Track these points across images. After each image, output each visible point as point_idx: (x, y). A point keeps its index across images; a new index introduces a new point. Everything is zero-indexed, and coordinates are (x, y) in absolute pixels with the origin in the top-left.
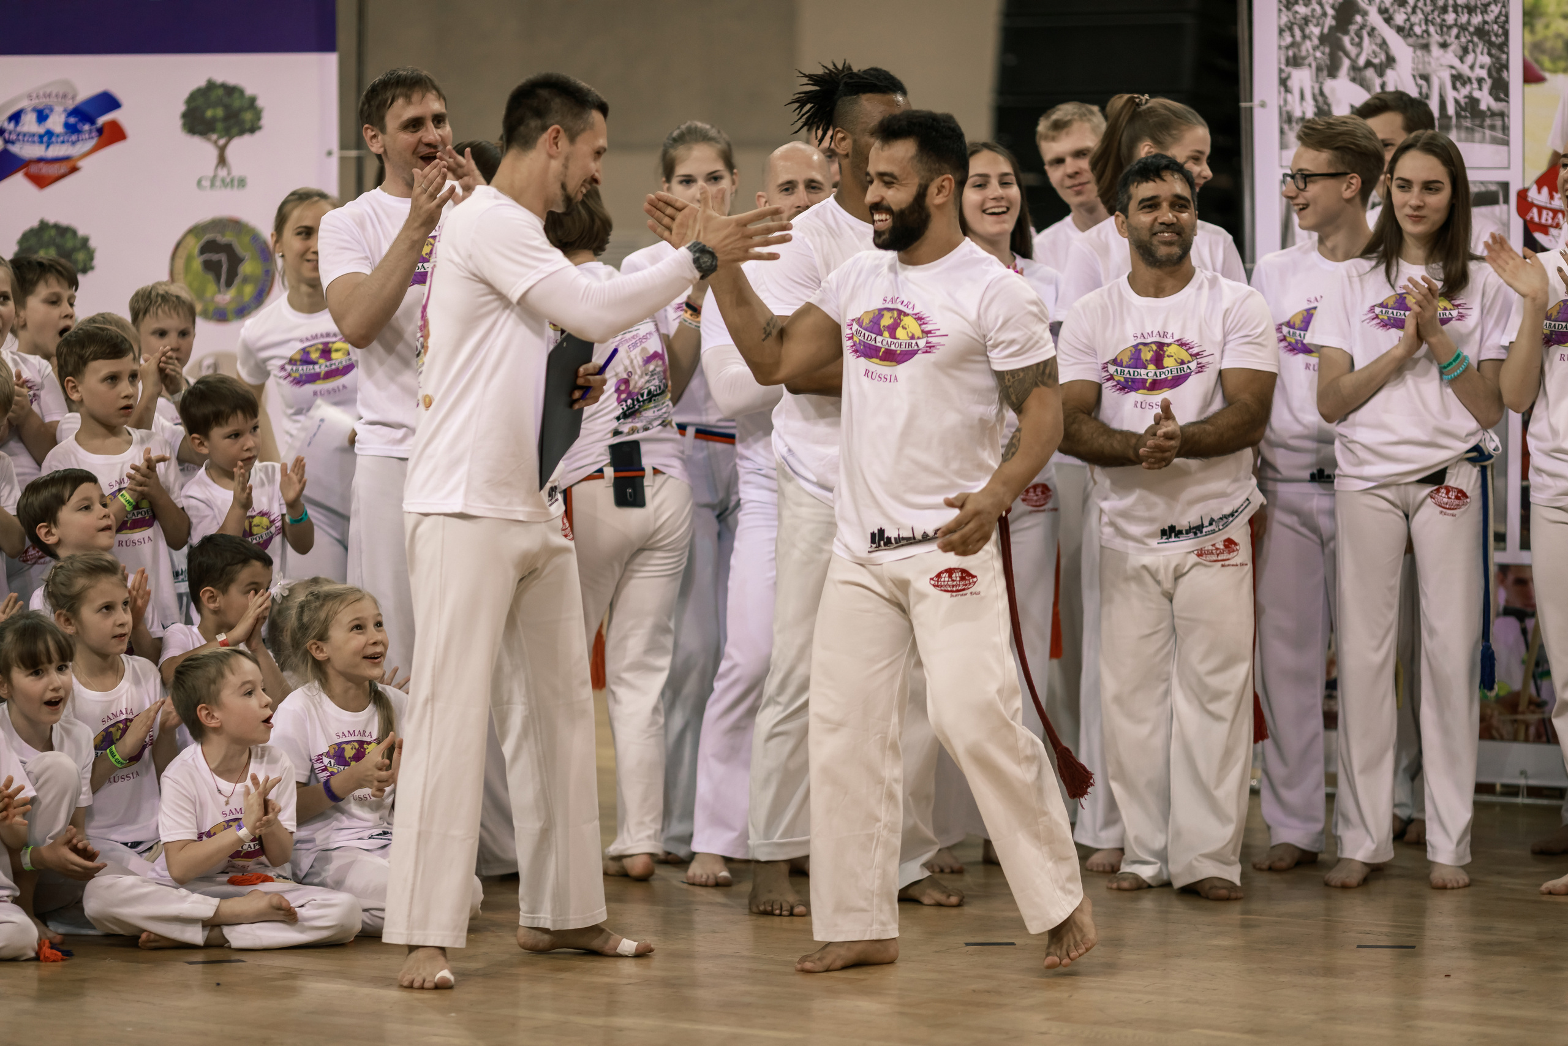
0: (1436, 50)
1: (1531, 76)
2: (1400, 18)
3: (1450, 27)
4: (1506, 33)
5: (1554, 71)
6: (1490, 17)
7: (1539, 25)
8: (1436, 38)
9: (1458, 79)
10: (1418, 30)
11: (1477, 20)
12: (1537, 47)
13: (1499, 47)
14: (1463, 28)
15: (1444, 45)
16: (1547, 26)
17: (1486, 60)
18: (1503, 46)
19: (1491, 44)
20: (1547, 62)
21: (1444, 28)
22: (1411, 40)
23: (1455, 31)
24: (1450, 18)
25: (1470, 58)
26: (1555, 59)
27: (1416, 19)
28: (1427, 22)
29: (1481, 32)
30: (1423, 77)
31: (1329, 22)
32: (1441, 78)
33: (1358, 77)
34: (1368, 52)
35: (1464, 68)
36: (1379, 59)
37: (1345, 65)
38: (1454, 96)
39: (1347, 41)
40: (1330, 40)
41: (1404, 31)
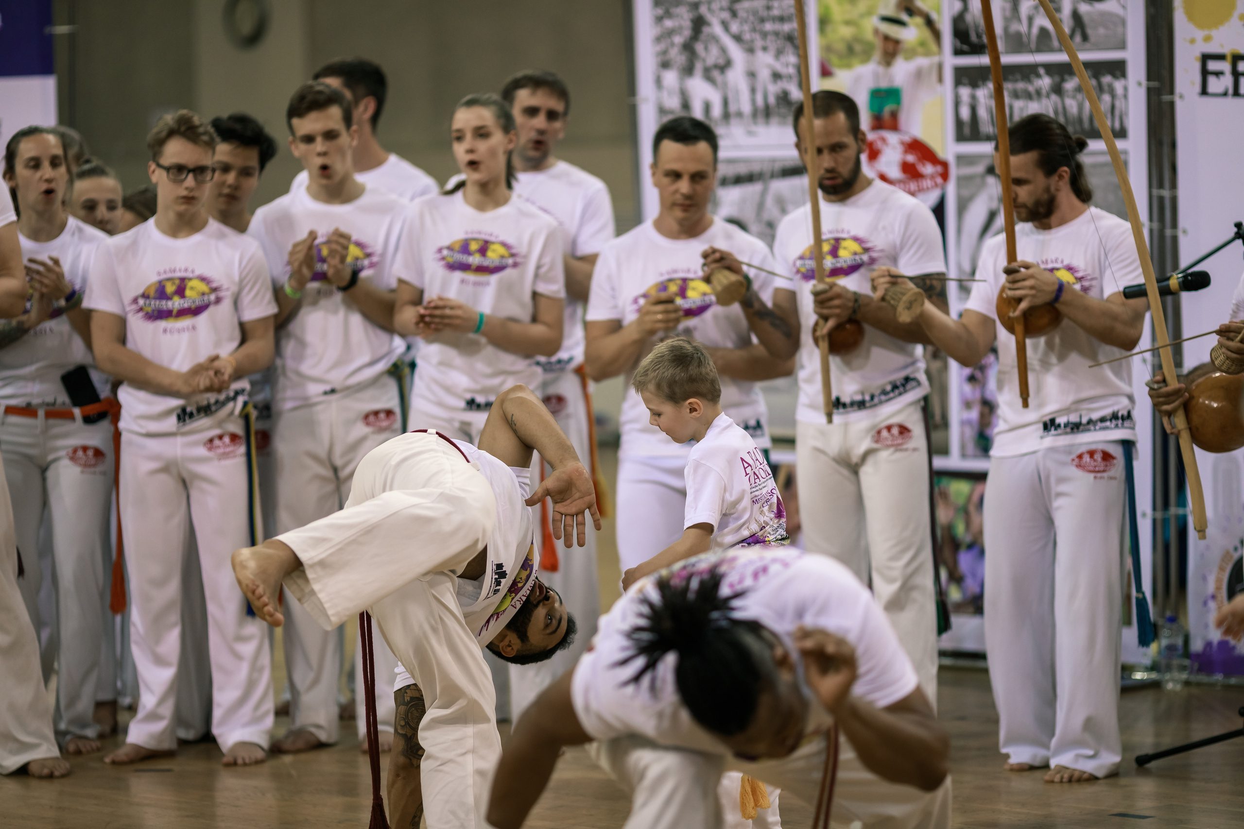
0: (759, 54)
1: (825, 72)
3: (769, 34)
7: (829, 29)
8: (759, 43)
9: (776, 76)
10: (747, 37)
11: (785, 28)
12: (828, 49)
14: (777, 34)
15: (765, 49)
16: (834, 31)
17: (793, 59)
19: (796, 47)
20: (834, 60)
21: (764, 35)
23: (770, 38)
24: (768, 27)
25: (783, 59)
26: (841, 56)
27: (746, 28)
28: (754, 30)
29: (790, 38)
30: (752, 75)
31: (687, 33)
32: (764, 75)
33: (708, 76)
34: (712, 56)
35: (779, 67)
36: (721, 61)
37: (699, 67)
38: (774, 89)
39: (699, 47)
40: (688, 48)
41: (738, 38)
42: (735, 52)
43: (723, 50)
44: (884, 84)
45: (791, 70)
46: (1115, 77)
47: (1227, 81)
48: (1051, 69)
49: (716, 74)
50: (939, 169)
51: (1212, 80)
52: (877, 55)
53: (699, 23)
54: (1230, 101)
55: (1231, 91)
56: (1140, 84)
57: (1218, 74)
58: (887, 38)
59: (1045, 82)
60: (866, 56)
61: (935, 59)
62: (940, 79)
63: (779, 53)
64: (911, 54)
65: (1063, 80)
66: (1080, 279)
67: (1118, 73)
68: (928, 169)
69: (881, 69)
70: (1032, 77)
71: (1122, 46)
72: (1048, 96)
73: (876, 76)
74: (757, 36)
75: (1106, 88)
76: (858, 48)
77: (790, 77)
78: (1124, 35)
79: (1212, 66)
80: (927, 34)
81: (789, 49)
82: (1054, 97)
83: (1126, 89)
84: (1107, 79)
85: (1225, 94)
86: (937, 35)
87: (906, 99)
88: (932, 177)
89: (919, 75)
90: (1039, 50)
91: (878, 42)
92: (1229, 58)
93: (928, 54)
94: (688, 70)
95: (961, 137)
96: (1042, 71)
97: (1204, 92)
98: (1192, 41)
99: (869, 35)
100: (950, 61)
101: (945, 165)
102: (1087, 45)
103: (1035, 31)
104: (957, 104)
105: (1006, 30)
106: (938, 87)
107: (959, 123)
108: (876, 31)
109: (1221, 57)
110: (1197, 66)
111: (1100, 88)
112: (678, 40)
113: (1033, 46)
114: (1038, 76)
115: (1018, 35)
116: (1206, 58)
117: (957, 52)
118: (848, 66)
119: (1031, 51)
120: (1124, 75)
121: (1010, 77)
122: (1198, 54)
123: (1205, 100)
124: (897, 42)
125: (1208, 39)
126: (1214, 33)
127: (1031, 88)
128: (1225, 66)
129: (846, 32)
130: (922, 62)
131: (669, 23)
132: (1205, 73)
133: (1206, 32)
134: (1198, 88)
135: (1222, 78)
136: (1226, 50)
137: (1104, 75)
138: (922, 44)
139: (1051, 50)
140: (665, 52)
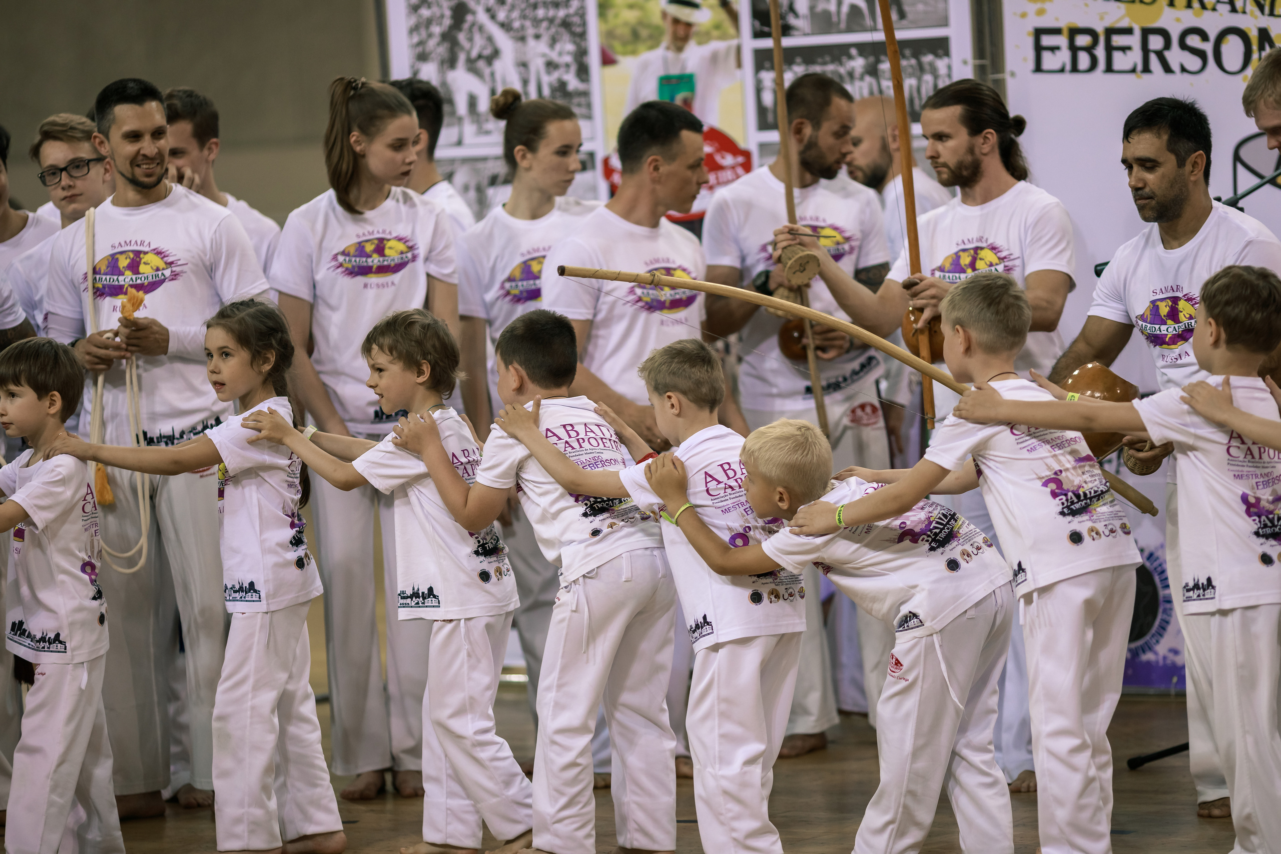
0: (531, 42)
1: (607, 60)
2: (502, 15)
3: (541, 21)
4: (584, 24)
5: (625, 54)
6: (572, 10)
7: (611, 13)
8: (530, 31)
9: (551, 65)
10: (516, 24)
11: (562, 13)
12: (610, 35)
13: (580, 36)
14: (551, 21)
15: (537, 37)
16: (616, 16)
17: (570, 47)
18: (583, 35)
19: (573, 34)
20: (617, 46)
21: (537, 22)
22: (512, 33)
23: (545, 24)
24: (541, 13)
25: (558, 47)
26: (625, 43)
27: (515, 14)
28: (524, 17)
29: (566, 24)
30: (523, 65)
31: (447, 22)
32: (537, 64)
33: (472, 67)
34: (478, 45)
35: (554, 56)
36: (488, 52)
37: (462, 58)
38: (548, 80)
39: (462, 37)
40: (449, 37)
41: (506, 26)
42: (503, 40)
43: (490, 39)
44: (675, 71)
45: (568, 59)
46: (937, 55)
47: (1064, 56)
48: (864, 49)
49: (481, 64)
50: (740, 159)
51: (1046, 56)
52: (666, 40)
53: (460, 12)
54: (1069, 78)
55: (1068, 67)
56: (965, 62)
57: (1053, 49)
58: (676, 21)
59: (858, 63)
60: (654, 41)
61: (734, 42)
62: (739, 65)
63: (553, 41)
64: (705, 37)
65: (878, 61)
66: (1002, 259)
67: (940, 52)
68: (728, 160)
69: (671, 55)
70: (844, 59)
71: (945, 23)
72: (862, 78)
73: (665, 61)
74: (528, 23)
75: (927, 67)
76: (644, 33)
77: (567, 66)
78: (946, 10)
79: (1046, 41)
80: (722, 15)
81: (566, 36)
82: (868, 79)
83: (949, 67)
84: (928, 58)
85: (1062, 70)
86: (734, 17)
87: (700, 86)
88: (733, 168)
89: (714, 59)
90: (849, 30)
91: (667, 27)
92: (1066, 32)
93: (723, 37)
94: (451, 62)
95: (764, 124)
96: (854, 51)
97: (1038, 68)
98: (1024, 15)
99: (657, 19)
100: (750, 45)
101: (747, 154)
102: (904, 22)
103: (845, 9)
104: (759, 90)
105: (812, 8)
106: (738, 73)
107: (761, 110)
108: (664, 15)
109: (1057, 31)
110: (1030, 41)
111: (921, 68)
112: (437, 30)
113: (843, 25)
114: (850, 57)
115: (827, 14)
116: (1039, 33)
117: (757, 35)
118: (634, 53)
119: (840, 32)
120: (947, 53)
121: (820, 60)
122: (1030, 29)
123: (1039, 76)
124: (689, 25)
125: (1041, 12)
126: (1047, 6)
127: (842, 70)
128: (1062, 41)
129: (630, 16)
130: (717, 45)
131: (425, 12)
132: (1039, 49)
133: (1038, 6)
134: (1031, 64)
135: (1057, 53)
136: (1062, 24)
137: (925, 54)
138: (717, 27)
139: (864, 29)
140: (421, 43)
